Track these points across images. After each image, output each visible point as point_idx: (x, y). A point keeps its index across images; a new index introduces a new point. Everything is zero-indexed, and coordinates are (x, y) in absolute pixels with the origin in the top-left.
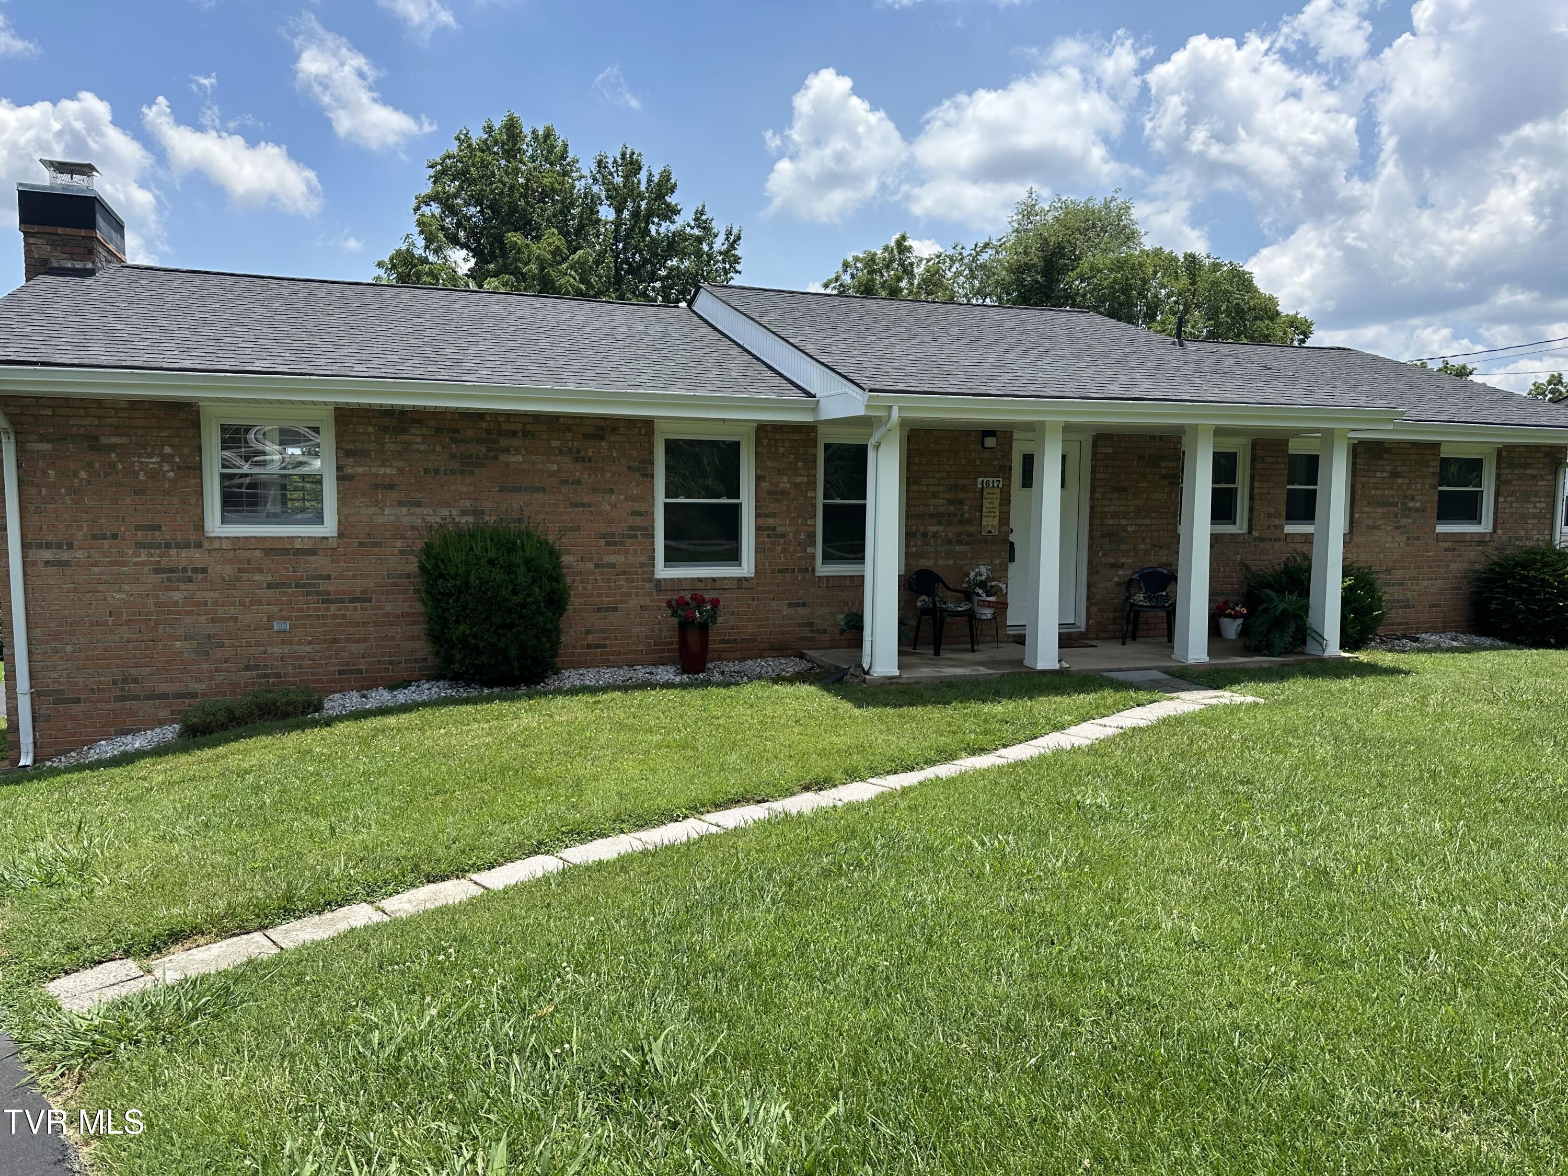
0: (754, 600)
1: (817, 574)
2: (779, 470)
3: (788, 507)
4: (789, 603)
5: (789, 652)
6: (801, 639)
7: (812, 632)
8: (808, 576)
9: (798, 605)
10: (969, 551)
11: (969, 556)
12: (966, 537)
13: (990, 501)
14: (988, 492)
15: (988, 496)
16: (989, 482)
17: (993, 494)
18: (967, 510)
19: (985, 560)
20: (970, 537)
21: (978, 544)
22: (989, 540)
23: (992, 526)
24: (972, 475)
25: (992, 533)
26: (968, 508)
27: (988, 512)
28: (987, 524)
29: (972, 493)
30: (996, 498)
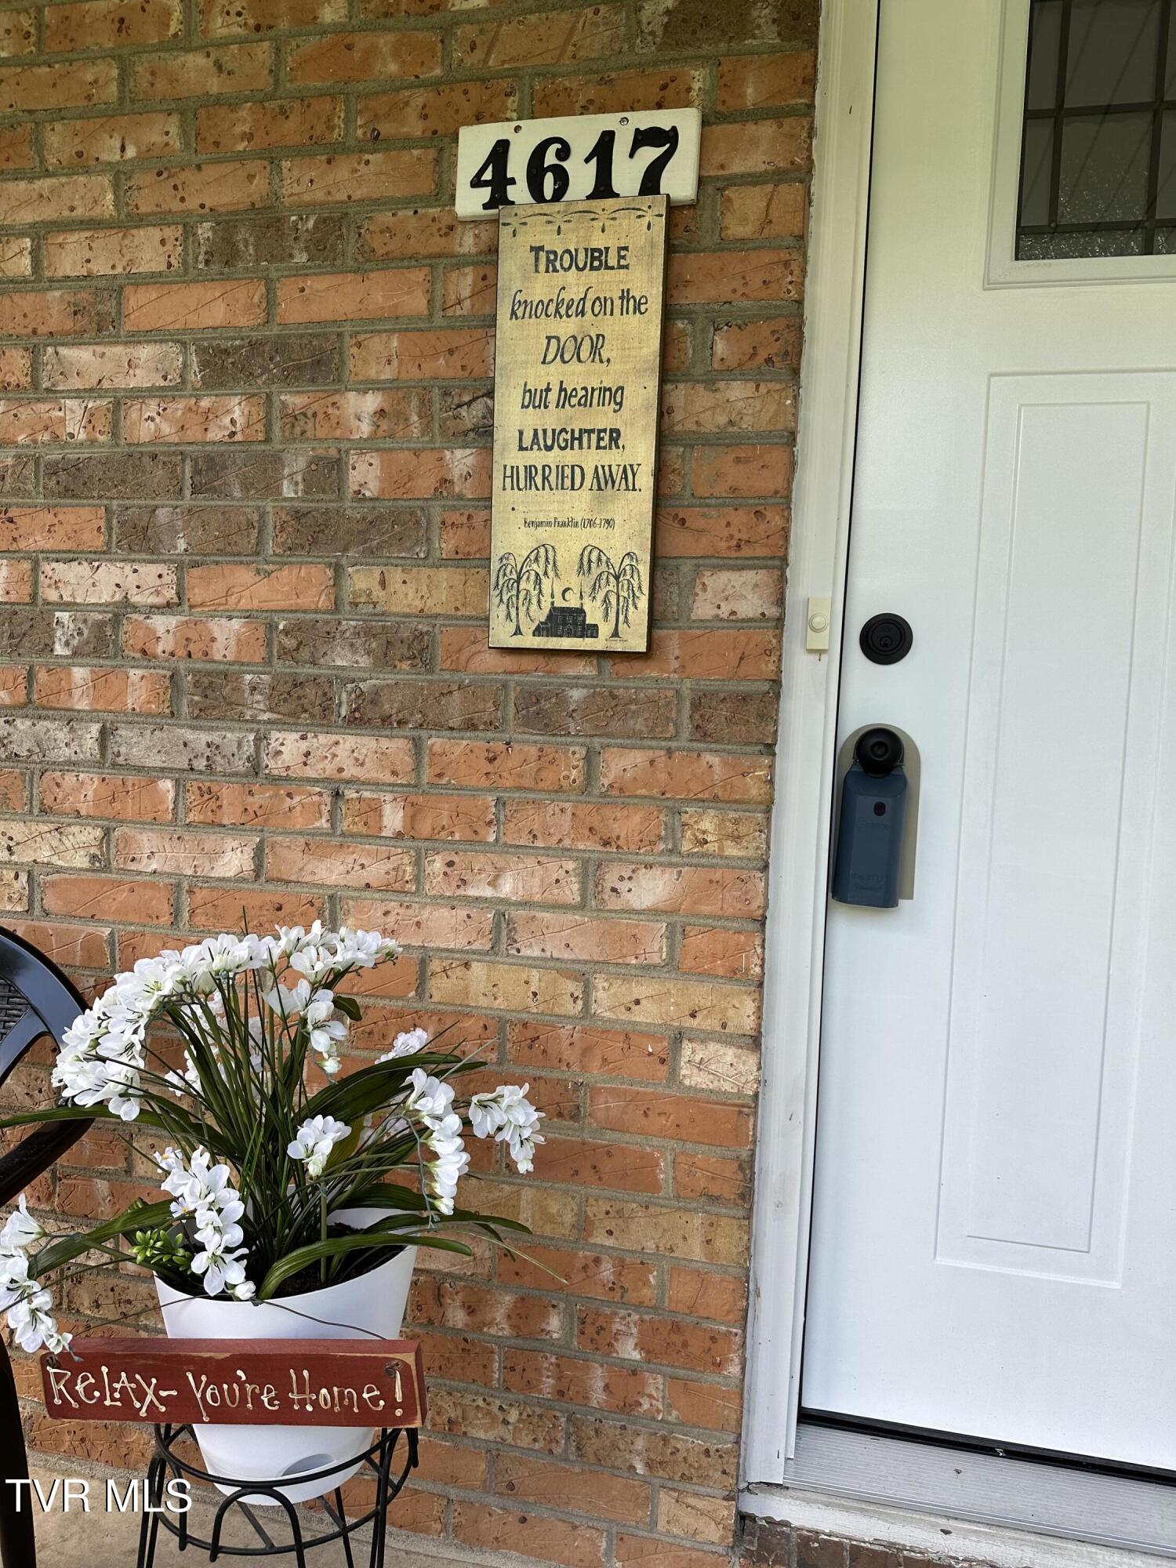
10: (388, 778)
11: (393, 818)
12: (364, 661)
13: (566, 328)
14: (537, 250)
15: (541, 287)
16: (564, 152)
17: (596, 259)
18: (365, 429)
19: (530, 862)
20: (405, 666)
21: (470, 726)
22: (576, 694)
23: (584, 567)
24: (412, 114)
25: (592, 631)
26: (381, 413)
27: (541, 440)
28: (544, 554)
29: (419, 275)
30: (625, 296)
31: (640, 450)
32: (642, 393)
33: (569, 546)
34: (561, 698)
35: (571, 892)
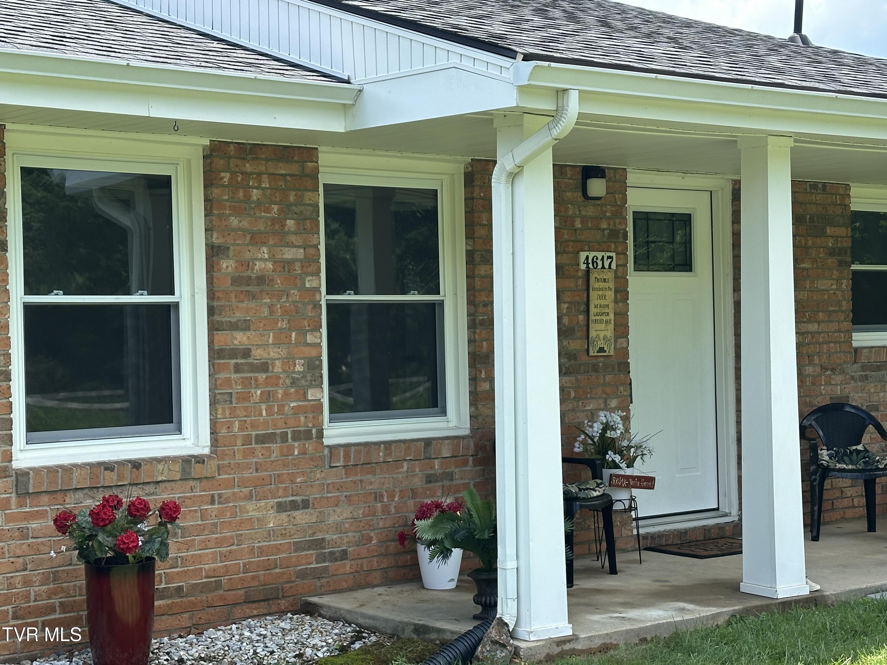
0: (212, 503)
1: (327, 442)
2: (253, 235)
3: (271, 308)
4: (279, 504)
5: (283, 604)
6: (303, 574)
7: (321, 558)
8: (310, 446)
9: (294, 506)
10: (571, 385)
11: (573, 394)
12: (566, 360)
13: (600, 293)
14: (596, 278)
15: (597, 285)
16: (597, 259)
17: (605, 280)
18: (565, 311)
19: (595, 400)
20: (573, 361)
21: (584, 373)
22: (601, 364)
23: (604, 339)
24: (571, 247)
25: (605, 351)
26: (568, 308)
27: (597, 314)
28: (598, 336)
29: (572, 280)
30: (609, 288)
31: (612, 316)
32: (611, 306)
33: (602, 335)
34: (599, 365)
35: (602, 406)
